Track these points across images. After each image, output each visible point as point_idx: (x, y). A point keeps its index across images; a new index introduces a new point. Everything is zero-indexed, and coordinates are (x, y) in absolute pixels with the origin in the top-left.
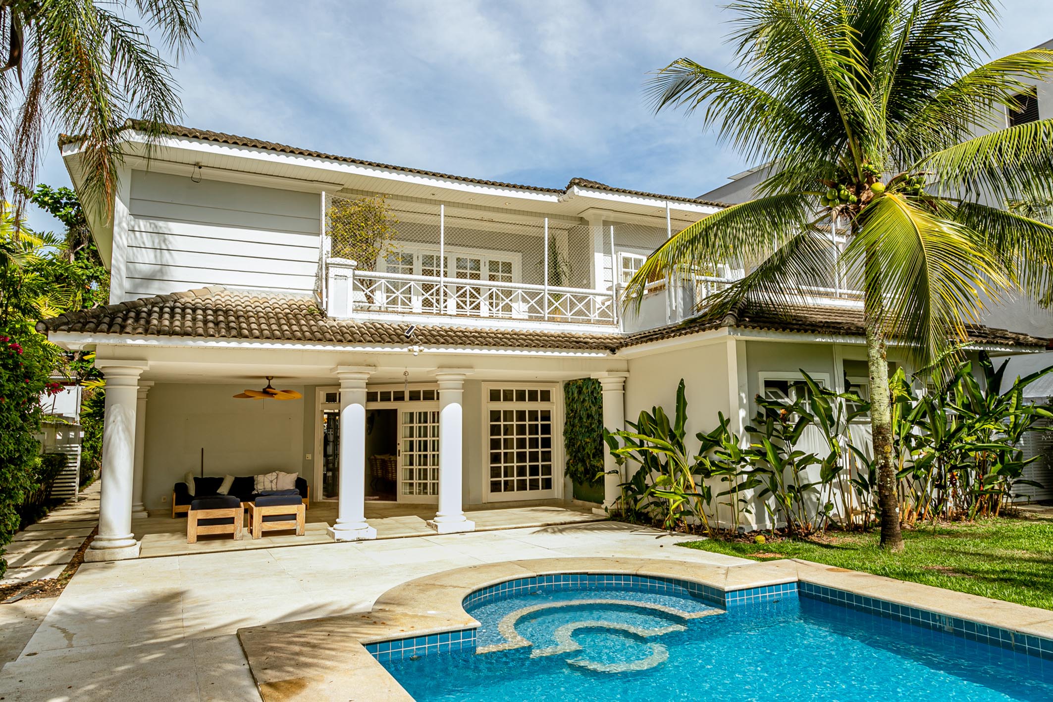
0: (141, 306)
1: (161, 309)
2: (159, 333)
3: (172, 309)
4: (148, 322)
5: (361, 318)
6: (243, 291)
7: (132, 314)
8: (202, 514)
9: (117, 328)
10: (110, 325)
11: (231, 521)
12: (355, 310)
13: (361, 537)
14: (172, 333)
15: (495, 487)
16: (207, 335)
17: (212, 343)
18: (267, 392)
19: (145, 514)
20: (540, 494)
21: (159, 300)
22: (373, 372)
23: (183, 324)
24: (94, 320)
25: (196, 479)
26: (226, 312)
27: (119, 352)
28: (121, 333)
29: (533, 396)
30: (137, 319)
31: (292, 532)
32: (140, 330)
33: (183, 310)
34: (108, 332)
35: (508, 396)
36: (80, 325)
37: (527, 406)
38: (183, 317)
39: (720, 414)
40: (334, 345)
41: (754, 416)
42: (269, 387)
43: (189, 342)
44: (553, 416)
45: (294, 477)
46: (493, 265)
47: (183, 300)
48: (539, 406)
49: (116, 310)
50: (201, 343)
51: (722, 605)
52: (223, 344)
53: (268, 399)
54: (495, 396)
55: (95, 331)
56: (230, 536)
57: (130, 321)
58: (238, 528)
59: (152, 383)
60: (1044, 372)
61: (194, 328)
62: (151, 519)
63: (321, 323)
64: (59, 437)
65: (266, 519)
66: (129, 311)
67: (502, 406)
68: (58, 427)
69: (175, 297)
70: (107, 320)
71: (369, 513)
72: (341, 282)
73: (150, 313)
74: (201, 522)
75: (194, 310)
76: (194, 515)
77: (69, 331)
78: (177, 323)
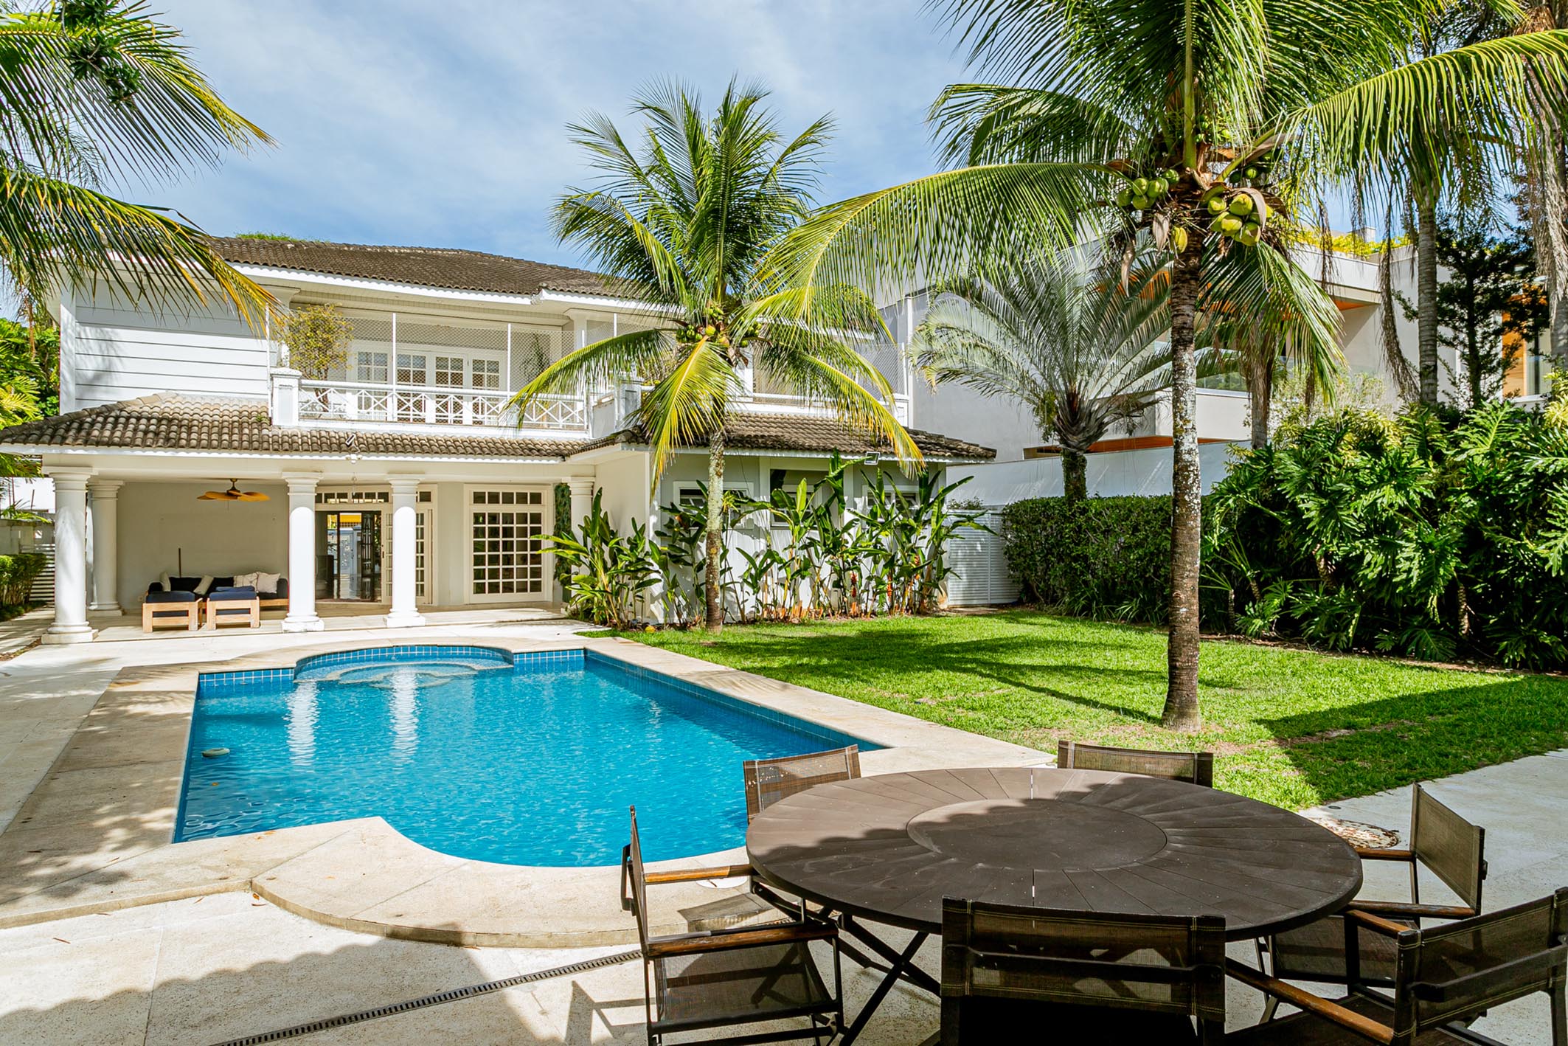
0: (86, 416)
1: (106, 418)
2: (98, 443)
3: (117, 418)
4: (89, 434)
5: (308, 426)
6: (197, 396)
7: (75, 425)
8: (156, 607)
9: (58, 439)
10: (52, 437)
11: (185, 613)
12: (302, 417)
13: (308, 629)
14: (110, 444)
15: (479, 589)
16: (144, 445)
17: (150, 453)
18: (231, 494)
19: (119, 613)
20: (529, 596)
21: (104, 409)
22: (321, 477)
23: (123, 434)
24: (38, 432)
25: (172, 580)
26: (170, 421)
27: (64, 460)
28: (61, 444)
29: (522, 498)
30: (79, 430)
31: (248, 625)
32: (80, 441)
33: (128, 419)
34: (49, 444)
35: (494, 498)
36: (23, 437)
37: (515, 509)
38: (126, 425)
39: (633, 519)
40: (271, 454)
41: (666, 522)
42: (233, 489)
43: (127, 452)
44: (543, 518)
45: (276, 577)
46: (478, 364)
47: (128, 409)
48: (529, 509)
49: (61, 421)
50: (138, 452)
52: (161, 453)
53: (232, 501)
54: (479, 498)
55: (37, 442)
56: (186, 628)
57: (71, 433)
58: (192, 620)
59: (121, 483)
61: (133, 439)
62: (124, 617)
63: (265, 432)
64: (37, 536)
65: (219, 612)
66: (72, 422)
67: (487, 508)
68: (36, 525)
69: (120, 406)
70: (50, 431)
72: (285, 391)
73: (93, 424)
74: (156, 614)
75: (138, 419)
76: (148, 609)
77: (13, 442)
78: (118, 434)
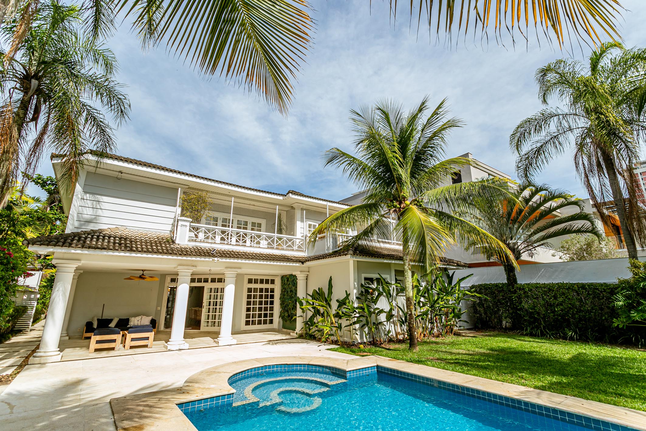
0: (82, 234)
1: (92, 236)
2: (90, 247)
3: (98, 236)
4: (85, 242)
5: (192, 244)
6: (136, 229)
7: (77, 238)
8: (99, 338)
9: (67, 244)
10: (64, 243)
11: (114, 341)
12: (189, 241)
14: (96, 248)
15: (247, 323)
16: (114, 249)
17: (117, 254)
18: (142, 277)
19: (67, 338)
20: (268, 326)
21: (92, 232)
22: (194, 269)
23: (102, 244)
24: (55, 240)
25: (98, 320)
26: (126, 239)
27: (66, 256)
28: (69, 247)
30: (79, 240)
31: (146, 346)
32: (80, 246)
33: (104, 237)
34: (62, 246)
35: (256, 281)
36: (47, 242)
37: (264, 286)
38: (103, 240)
39: (346, 291)
40: (177, 256)
41: (360, 292)
42: (143, 275)
43: (105, 253)
44: (276, 291)
45: (150, 318)
46: (253, 224)
47: (104, 233)
48: (269, 286)
49: (69, 235)
50: (110, 253)
51: (345, 377)
52: (122, 254)
53: (141, 280)
54: (250, 281)
55: (55, 245)
56: (113, 349)
57: (75, 242)
58: (118, 345)
59: (82, 272)
60: (467, 277)
61: (108, 246)
62: (70, 340)
63: (172, 246)
64: (25, 297)
65: (133, 340)
66: (75, 237)
67: (253, 286)
68: (25, 292)
69: (100, 231)
70: (62, 240)
71: (186, 336)
72: (184, 228)
73: (86, 238)
74: (98, 342)
75: (109, 237)
76: (95, 338)
77: (40, 245)
78: (100, 243)
